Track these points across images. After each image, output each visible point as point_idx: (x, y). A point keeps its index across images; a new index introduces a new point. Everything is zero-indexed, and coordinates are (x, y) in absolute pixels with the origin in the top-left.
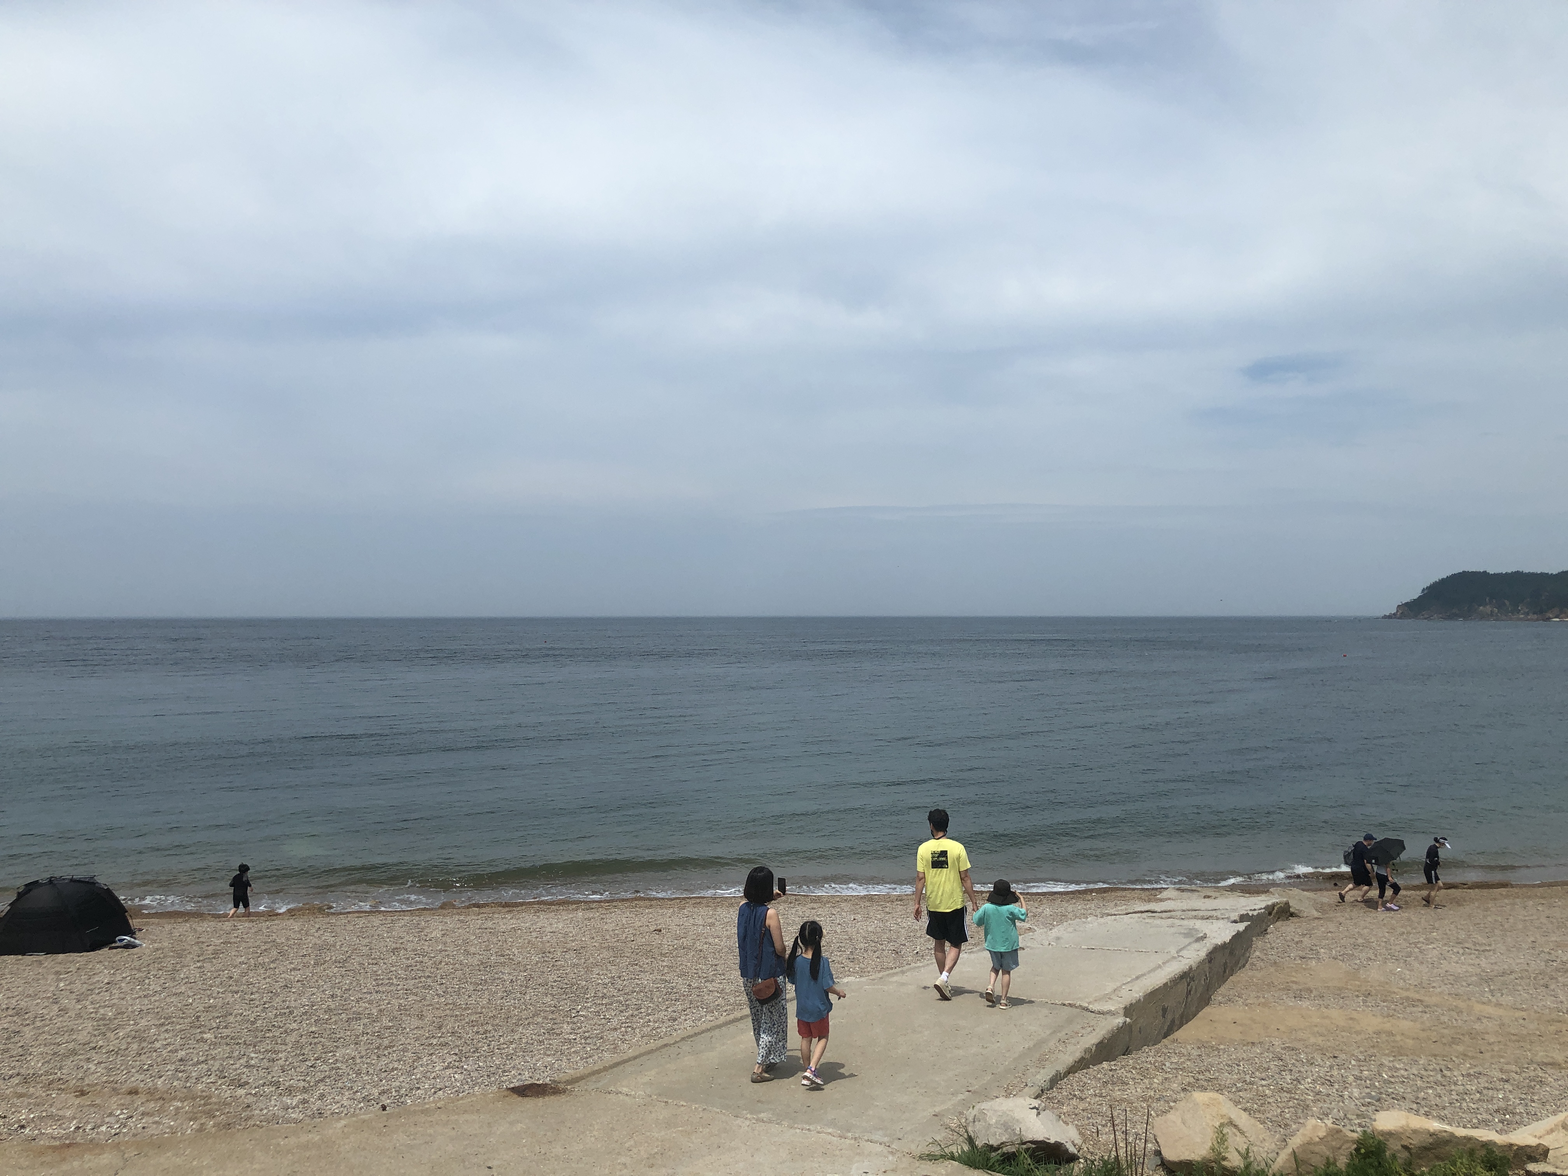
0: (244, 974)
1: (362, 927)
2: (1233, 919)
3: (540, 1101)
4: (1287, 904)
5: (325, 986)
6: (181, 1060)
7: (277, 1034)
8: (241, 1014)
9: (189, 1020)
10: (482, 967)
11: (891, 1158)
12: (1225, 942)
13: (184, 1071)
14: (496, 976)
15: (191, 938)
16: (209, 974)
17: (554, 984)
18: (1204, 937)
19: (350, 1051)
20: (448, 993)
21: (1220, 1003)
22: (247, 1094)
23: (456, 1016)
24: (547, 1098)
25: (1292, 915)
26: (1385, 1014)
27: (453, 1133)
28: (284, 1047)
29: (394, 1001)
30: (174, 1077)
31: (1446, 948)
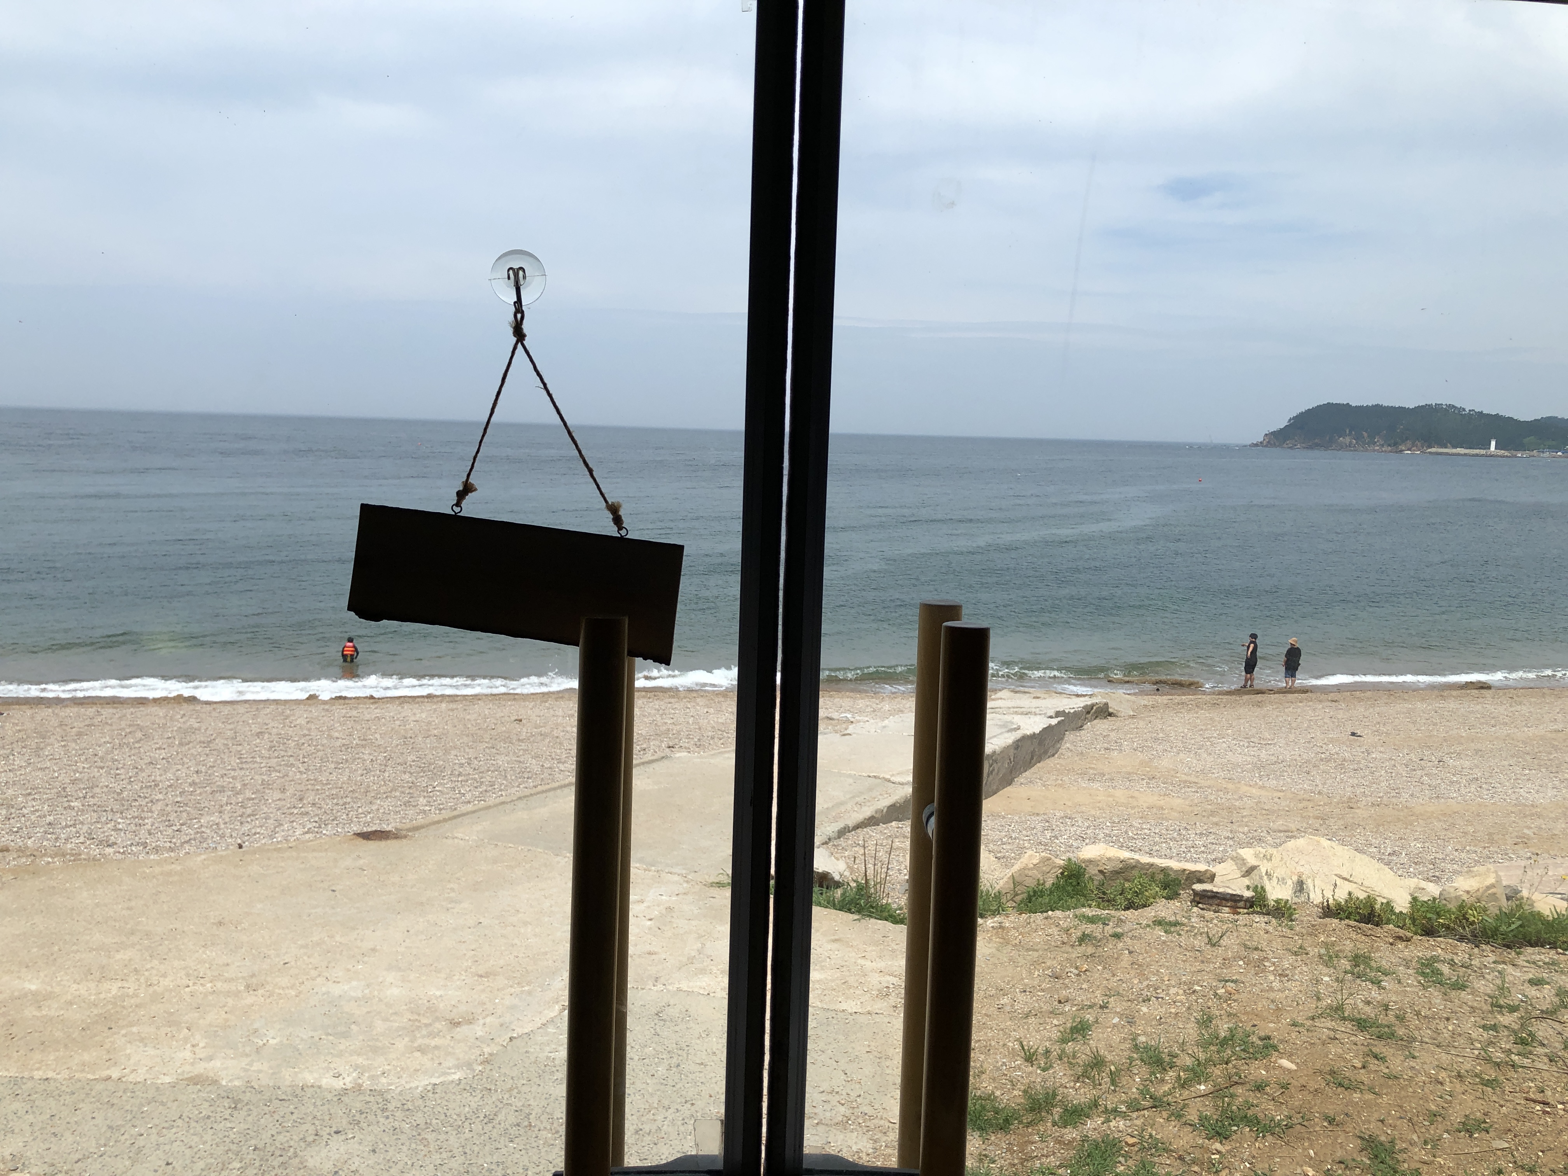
0: (107, 753)
1: (228, 715)
2: (1049, 715)
3: (383, 843)
4: (1106, 704)
5: (189, 764)
6: (50, 824)
7: (144, 803)
8: (107, 787)
9: (55, 790)
10: (343, 749)
11: (685, 885)
12: (1034, 733)
13: (53, 833)
14: (357, 756)
15: (55, 722)
16: (74, 752)
17: (412, 763)
18: (1019, 728)
19: (215, 818)
20: (309, 770)
21: (1022, 784)
22: (115, 852)
23: (317, 789)
24: (389, 842)
25: (1110, 715)
26: (1162, 793)
27: (302, 866)
28: (150, 814)
29: (256, 777)
30: (43, 838)
31: (1234, 742)
